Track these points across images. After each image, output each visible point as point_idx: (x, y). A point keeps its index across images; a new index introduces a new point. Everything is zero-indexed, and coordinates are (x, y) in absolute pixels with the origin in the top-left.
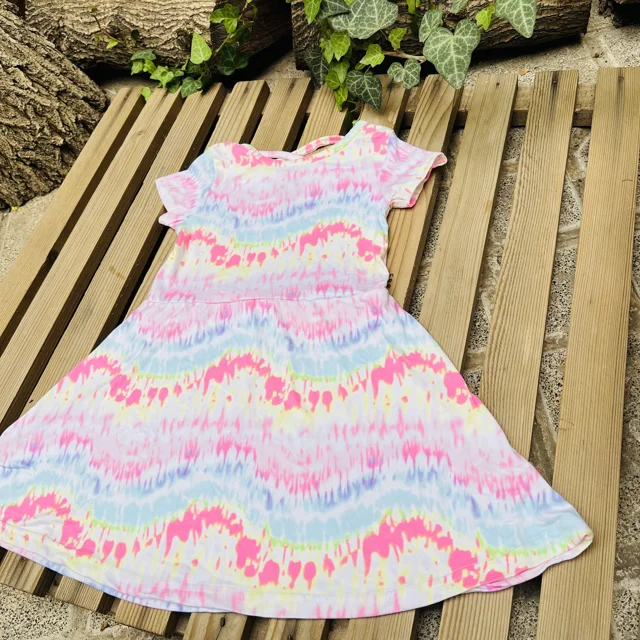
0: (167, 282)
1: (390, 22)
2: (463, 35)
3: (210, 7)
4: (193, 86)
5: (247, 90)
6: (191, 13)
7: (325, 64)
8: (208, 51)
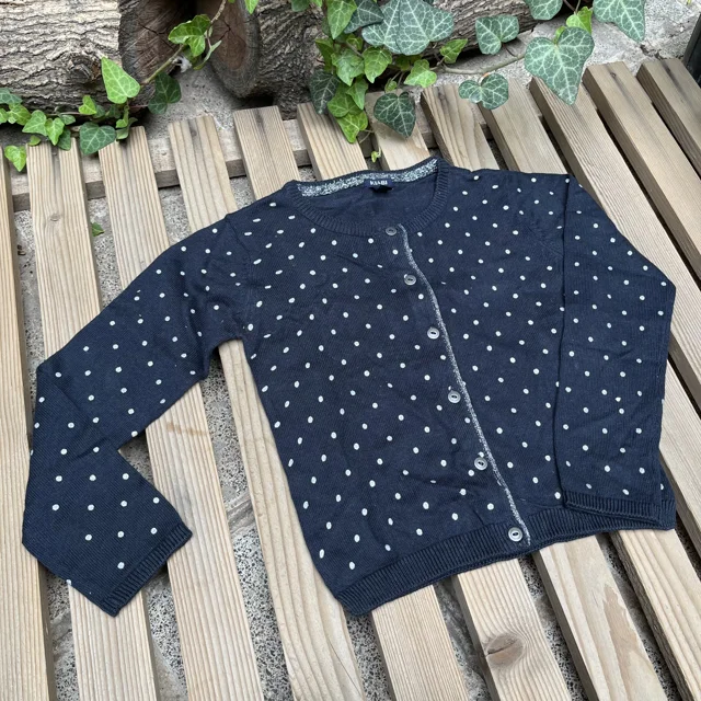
1: (446, 33)
2: (573, 44)
3: (114, 19)
6: (82, 29)
7: (331, 88)
8: (133, 84)
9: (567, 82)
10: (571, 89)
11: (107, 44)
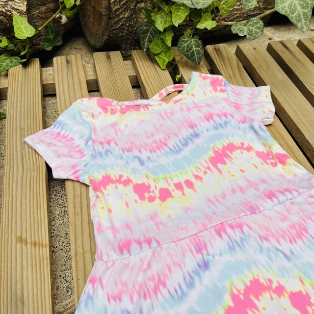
0: (109, 234)
4: (11, 61)
5: (68, 62)
7: (151, 34)
8: (31, 29)
9: (303, 19)
10: (305, 23)
11: (19, 8)
